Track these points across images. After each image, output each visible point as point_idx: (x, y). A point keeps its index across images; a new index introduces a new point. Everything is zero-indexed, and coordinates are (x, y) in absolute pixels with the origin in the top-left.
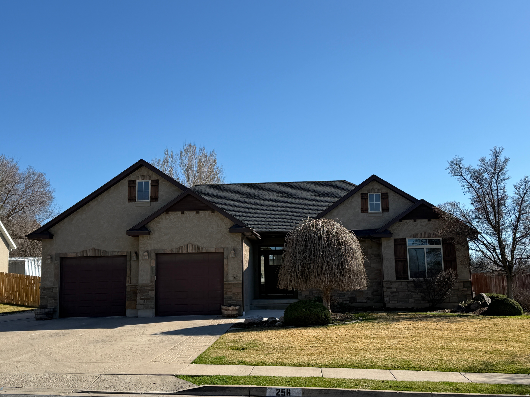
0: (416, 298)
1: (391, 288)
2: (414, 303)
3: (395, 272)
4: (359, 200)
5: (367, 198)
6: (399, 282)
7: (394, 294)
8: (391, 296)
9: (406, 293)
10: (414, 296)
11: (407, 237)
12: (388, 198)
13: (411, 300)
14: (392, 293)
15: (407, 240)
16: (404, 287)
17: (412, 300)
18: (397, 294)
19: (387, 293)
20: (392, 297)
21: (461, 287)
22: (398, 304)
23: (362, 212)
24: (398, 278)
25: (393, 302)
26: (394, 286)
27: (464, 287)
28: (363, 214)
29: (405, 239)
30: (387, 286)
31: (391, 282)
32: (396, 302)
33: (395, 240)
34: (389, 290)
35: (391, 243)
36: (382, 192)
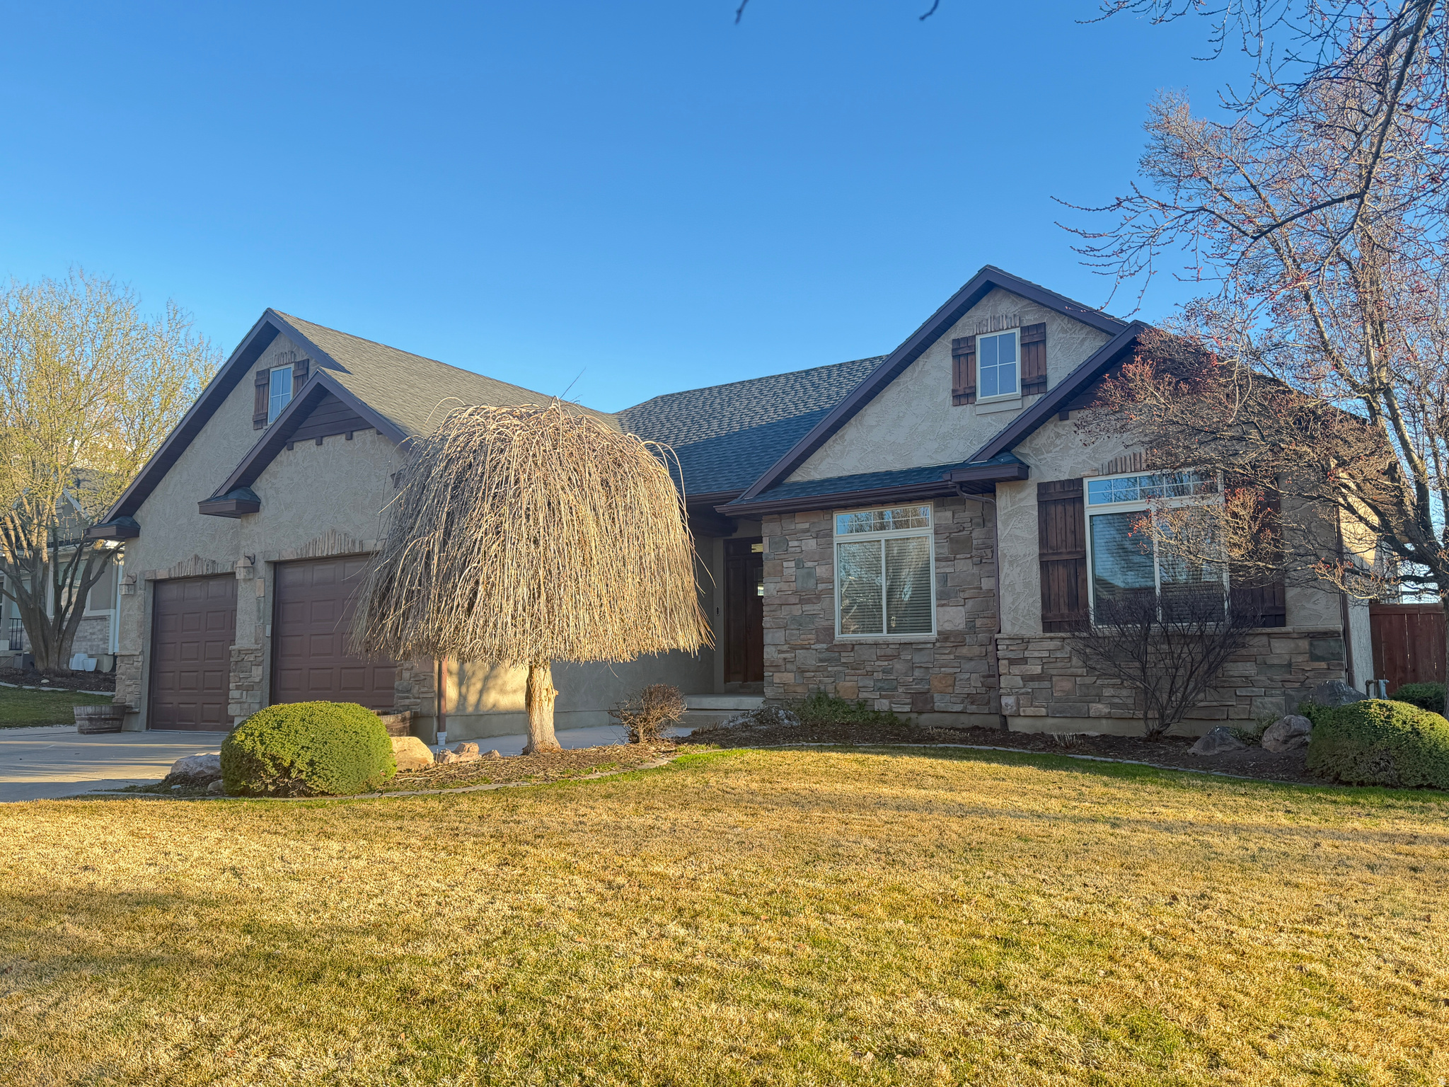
0: (1117, 700)
1: (1024, 661)
2: (1108, 717)
3: (1039, 604)
4: (948, 362)
5: (974, 353)
6: (1051, 639)
7: (1036, 685)
8: (1023, 690)
9: (1078, 679)
10: (1107, 692)
11: (1086, 473)
12: (1044, 342)
13: (1099, 708)
14: (1027, 679)
15: (1086, 481)
16: (1070, 658)
17: (1100, 706)
18: (1046, 684)
19: (1010, 679)
20: (1028, 693)
21: (1300, 659)
22: (1050, 721)
23: (955, 405)
24: (1048, 625)
25: (1030, 711)
26: (1036, 654)
27: (1314, 658)
28: (960, 408)
29: (1080, 481)
30: (1011, 655)
31: (1025, 642)
32: (1043, 711)
33: (1043, 488)
34: (1016, 670)
35: (1028, 498)
36: (1025, 324)
